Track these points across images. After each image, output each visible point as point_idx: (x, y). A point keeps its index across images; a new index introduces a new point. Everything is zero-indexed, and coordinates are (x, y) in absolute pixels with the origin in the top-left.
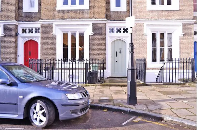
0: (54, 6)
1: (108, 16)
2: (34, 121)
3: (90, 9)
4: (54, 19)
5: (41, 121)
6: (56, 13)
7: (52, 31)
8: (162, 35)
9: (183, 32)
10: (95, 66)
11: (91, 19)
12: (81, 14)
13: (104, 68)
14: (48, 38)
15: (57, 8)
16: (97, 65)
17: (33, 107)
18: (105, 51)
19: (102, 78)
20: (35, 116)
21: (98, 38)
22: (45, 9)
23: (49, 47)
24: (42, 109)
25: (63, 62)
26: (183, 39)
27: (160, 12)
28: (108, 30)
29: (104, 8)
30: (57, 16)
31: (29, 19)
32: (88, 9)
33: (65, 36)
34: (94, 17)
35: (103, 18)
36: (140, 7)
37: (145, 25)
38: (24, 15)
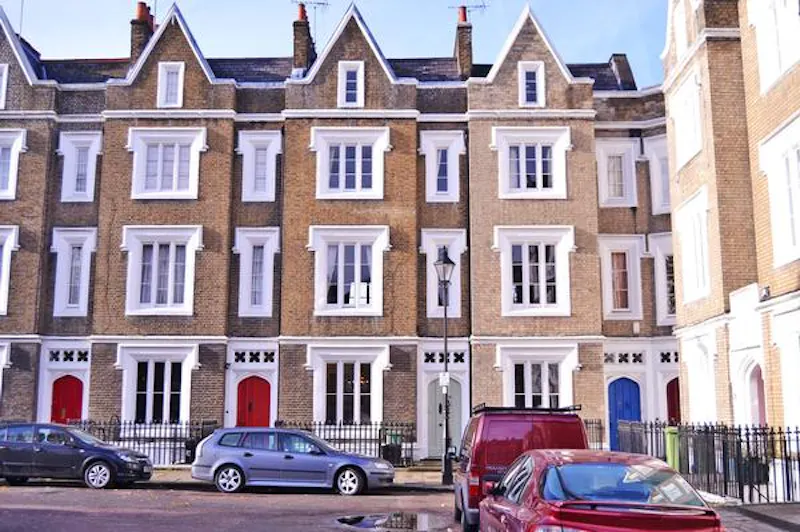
0: (310, 306)
1: (423, 329)
2: (343, 491)
3: (385, 315)
4: (309, 334)
5: (350, 489)
6: (313, 321)
7: (305, 361)
8: (537, 368)
9: (580, 361)
10: (397, 435)
11: (385, 336)
12: (365, 324)
13: (413, 439)
14: (296, 374)
15: (316, 313)
16: (399, 432)
17: (341, 477)
18: (415, 403)
19: (409, 459)
20: (344, 484)
21: (401, 375)
22: (291, 315)
23: (298, 394)
24: (351, 476)
25: (343, 427)
26: (579, 377)
27: (529, 321)
28: (421, 357)
29: (413, 314)
30: (315, 330)
31: (252, 331)
32: (381, 314)
33: (331, 369)
34: (392, 331)
35: (411, 335)
36: (488, 311)
37: (498, 347)
38: (240, 323)
